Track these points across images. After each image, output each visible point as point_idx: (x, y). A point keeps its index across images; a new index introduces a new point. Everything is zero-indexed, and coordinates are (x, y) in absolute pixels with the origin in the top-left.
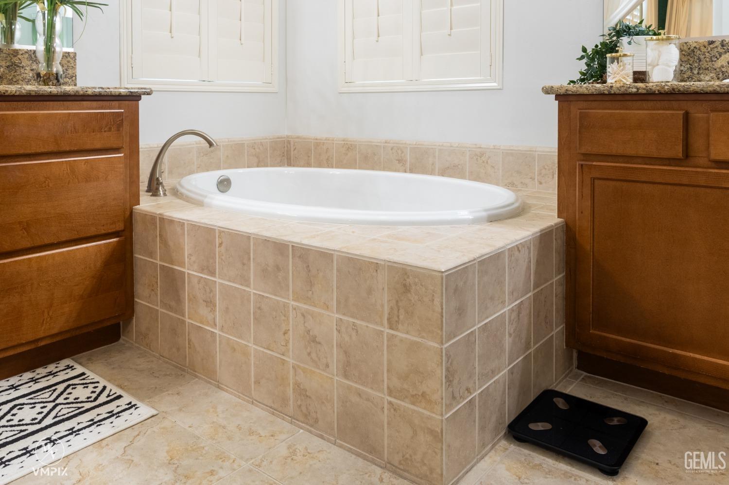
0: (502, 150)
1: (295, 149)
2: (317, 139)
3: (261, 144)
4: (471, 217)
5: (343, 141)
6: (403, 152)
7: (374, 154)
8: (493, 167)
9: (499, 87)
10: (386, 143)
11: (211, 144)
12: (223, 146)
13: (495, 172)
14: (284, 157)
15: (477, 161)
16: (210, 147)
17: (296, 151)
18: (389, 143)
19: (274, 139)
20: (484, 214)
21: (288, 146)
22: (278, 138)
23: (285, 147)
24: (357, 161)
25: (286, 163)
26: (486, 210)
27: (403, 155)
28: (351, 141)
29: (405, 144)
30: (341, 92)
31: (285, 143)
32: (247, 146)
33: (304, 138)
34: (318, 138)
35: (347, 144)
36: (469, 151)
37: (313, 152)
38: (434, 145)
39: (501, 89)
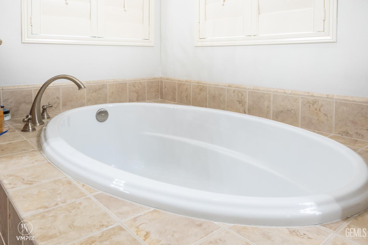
0: (335, 99)
1: (165, 87)
2: (179, 81)
3: (140, 83)
4: (318, 213)
5: (198, 83)
6: (242, 95)
7: (220, 95)
8: (326, 115)
9: (332, 41)
10: (229, 86)
11: (80, 87)
12: (109, 85)
13: (328, 120)
14: (158, 93)
15: (310, 108)
16: (79, 89)
17: (166, 89)
18: (231, 87)
19: (150, 79)
20: (336, 207)
21: (161, 84)
22: (154, 79)
23: (159, 85)
24: (208, 100)
25: (160, 97)
26: (339, 200)
27: (243, 97)
28: (203, 84)
29: (244, 88)
30: (196, 45)
31: (159, 82)
32: (129, 85)
33: (172, 80)
34: (181, 80)
35: (200, 85)
36: (302, 98)
37: (177, 91)
38: (269, 91)
39: (335, 42)
